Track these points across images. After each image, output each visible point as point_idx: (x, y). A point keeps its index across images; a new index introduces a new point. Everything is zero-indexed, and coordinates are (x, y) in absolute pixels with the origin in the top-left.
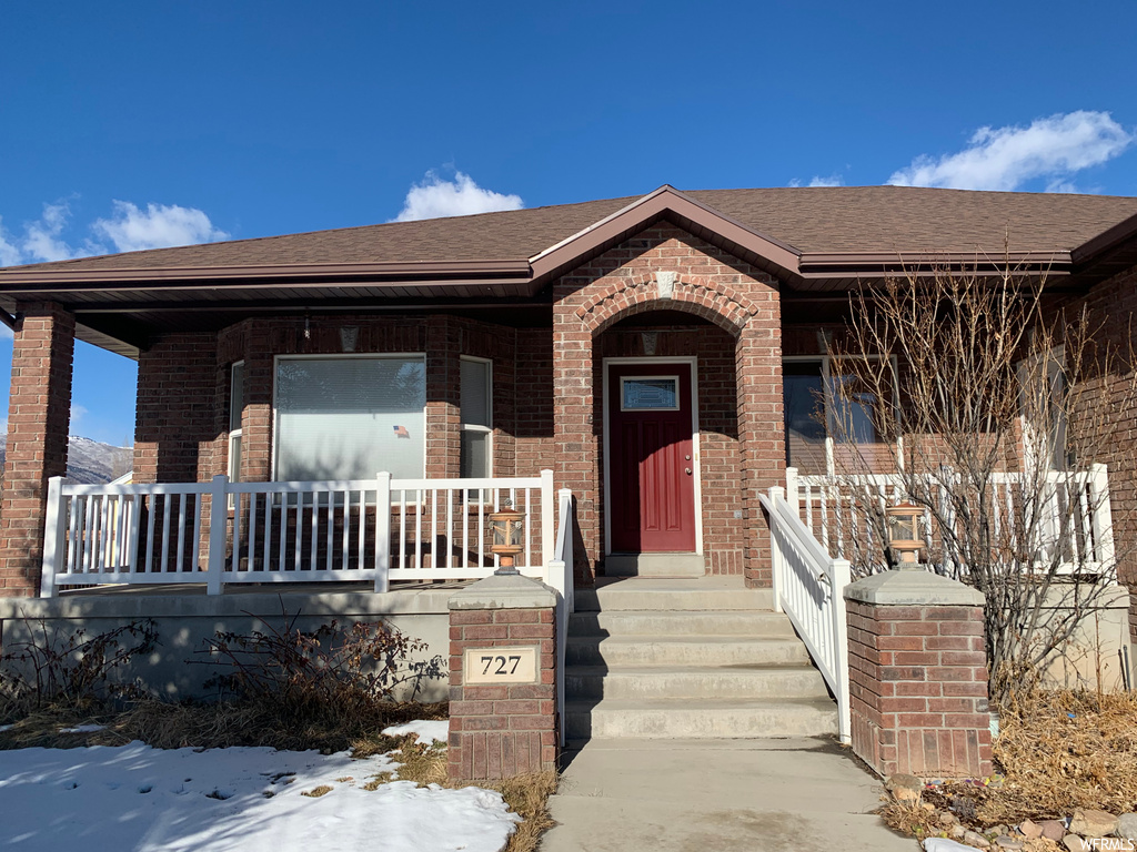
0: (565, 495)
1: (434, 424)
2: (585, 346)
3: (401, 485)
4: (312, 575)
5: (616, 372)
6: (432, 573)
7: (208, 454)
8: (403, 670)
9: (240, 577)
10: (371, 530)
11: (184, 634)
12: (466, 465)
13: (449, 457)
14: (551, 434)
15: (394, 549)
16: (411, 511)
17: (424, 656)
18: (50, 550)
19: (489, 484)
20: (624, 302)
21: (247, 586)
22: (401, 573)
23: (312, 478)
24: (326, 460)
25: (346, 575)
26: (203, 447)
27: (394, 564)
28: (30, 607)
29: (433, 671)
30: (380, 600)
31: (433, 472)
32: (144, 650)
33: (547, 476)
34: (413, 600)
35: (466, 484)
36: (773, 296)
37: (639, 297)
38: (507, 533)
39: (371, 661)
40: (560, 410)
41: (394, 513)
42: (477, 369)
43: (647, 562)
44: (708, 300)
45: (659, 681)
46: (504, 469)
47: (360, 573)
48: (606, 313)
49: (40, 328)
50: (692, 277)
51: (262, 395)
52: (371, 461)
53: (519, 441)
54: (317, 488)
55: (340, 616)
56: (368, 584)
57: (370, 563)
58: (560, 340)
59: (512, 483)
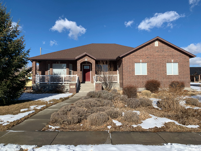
0: (78, 76)
1: (67, 70)
2: (80, 65)
3: (65, 75)
4: (58, 82)
5: (84, 65)
6: (68, 82)
7: (46, 72)
8: (65, 90)
9: (52, 83)
10: (62, 79)
11: (47, 87)
12: (70, 74)
13: (68, 73)
14: (77, 71)
15: (64, 81)
16: (66, 78)
17: (67, 89)
18: (36, 80)
19: (72, 76)
20: (83, 61)
21: (53, 83)
22: (65, 82)
23: (56, 75)
24: (57, 73)
25: (60, 82)
26: (45, 72)
27: (64, 82)
28: (35, 85)
29: (68, 90)
30: (63, 84)
31: (67, 74)
32: (44, 88)
33: (77, 75)
34: (66, 84)
35: (70, 75)
36: (95, 61)
37: (84, 61)
38: (73, 79)
39: (63, 89)
40: (78, 70)
41: (64, 78)
42: (71, 65)
43: (86, 82)
44: (89, 61)
45: (84, 89)
46: (73, 74)
47: (62, 82)
48: (81, 62)
49: (34, 62)
50: (88, 59)
51: (51, 67)
52: (61, 73)
53: (75, 72)
54: (58, 76)
55: (60, 86)
56: (63, 83)
57: (62, 81)
58: (78, 64)
59: (74, 75)
